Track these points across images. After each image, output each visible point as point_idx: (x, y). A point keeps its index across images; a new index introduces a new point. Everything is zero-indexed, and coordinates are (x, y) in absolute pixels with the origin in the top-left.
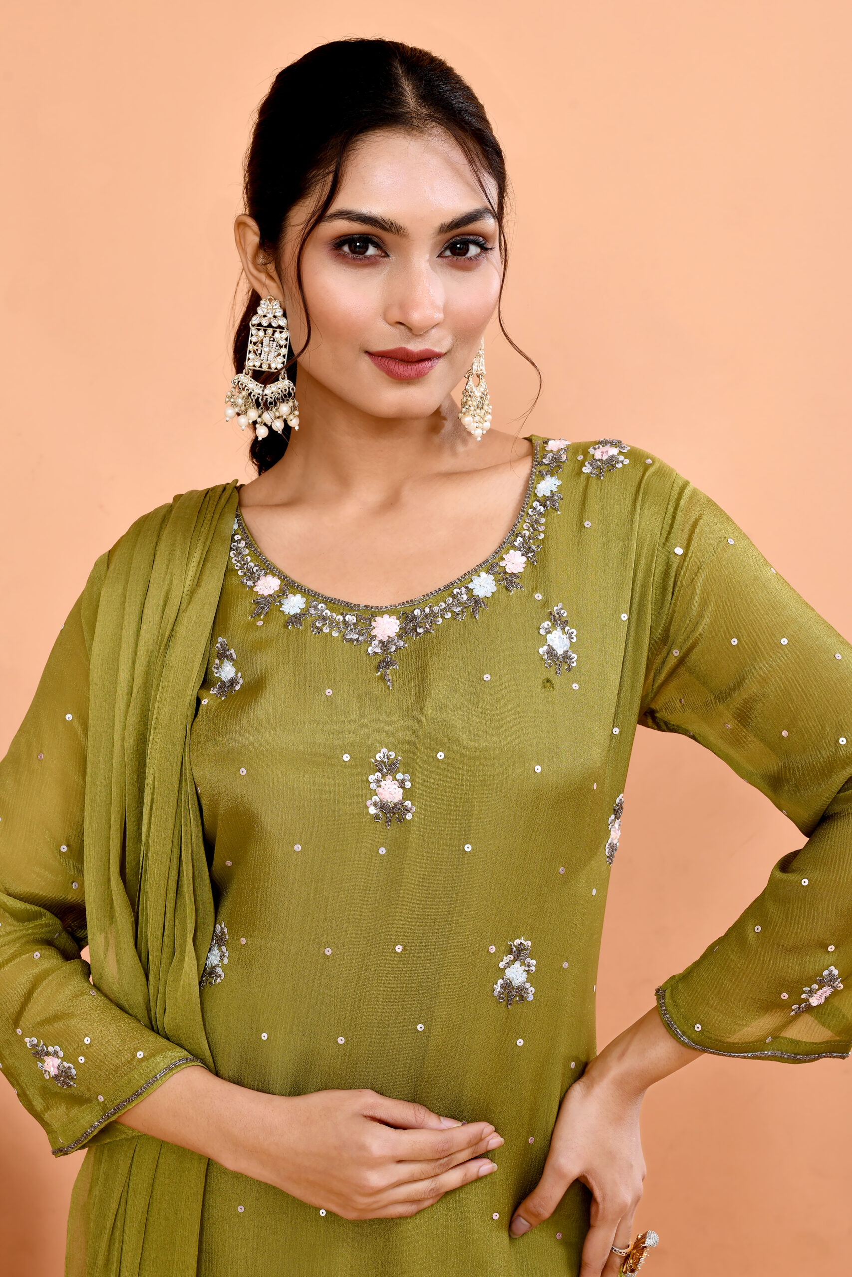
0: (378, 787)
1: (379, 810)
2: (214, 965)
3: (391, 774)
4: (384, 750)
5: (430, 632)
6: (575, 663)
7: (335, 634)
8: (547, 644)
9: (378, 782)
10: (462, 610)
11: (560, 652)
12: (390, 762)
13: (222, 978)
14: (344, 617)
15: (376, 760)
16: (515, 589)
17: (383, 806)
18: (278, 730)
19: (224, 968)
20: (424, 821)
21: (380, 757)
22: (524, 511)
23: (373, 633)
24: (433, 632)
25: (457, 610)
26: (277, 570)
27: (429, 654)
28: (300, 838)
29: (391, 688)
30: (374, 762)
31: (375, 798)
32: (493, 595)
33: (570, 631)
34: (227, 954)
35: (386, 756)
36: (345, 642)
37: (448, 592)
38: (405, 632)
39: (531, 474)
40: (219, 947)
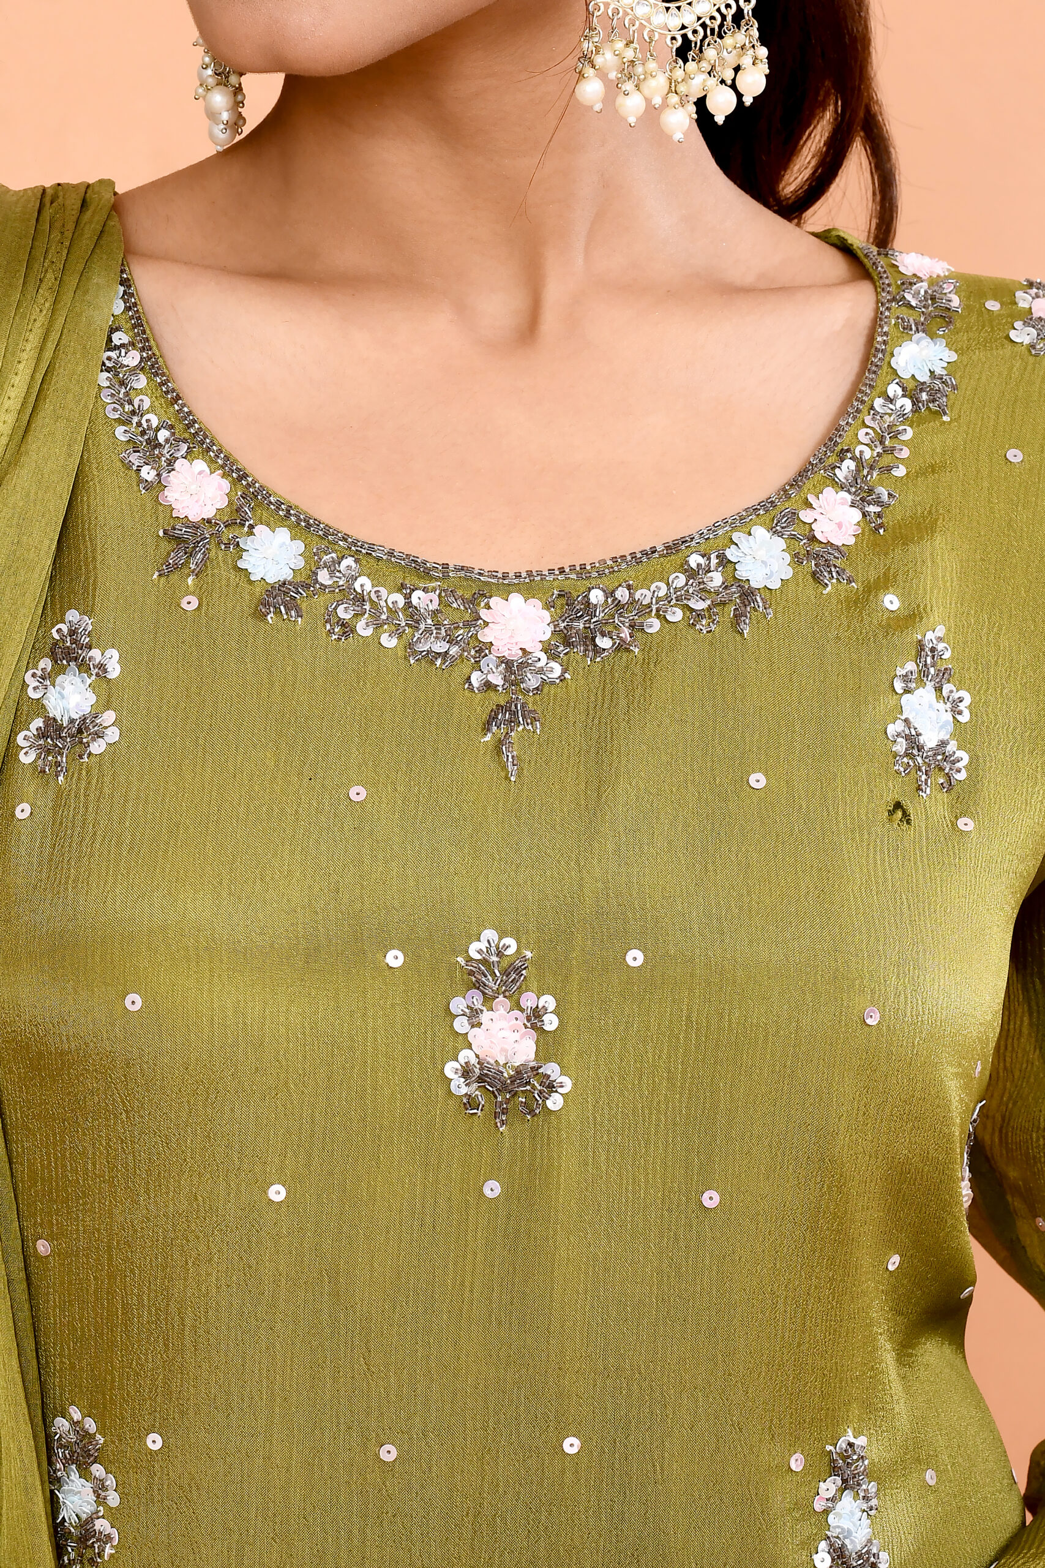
0: (473, 1027)
1: (476, 1085)
2: (84, 1517)
3: (507, 994)
4: (489, 934)
5: (628, 650)
6: (963, 771)
7: (389, 642)
8: (903, 718)
9: (473, 1015)
10: (709, 608)
11: (930, 740)
12: (505, 963)
13: (115, 1543)
14: (408, 597)
15: (469, 960)
16: (834, 581)
17: (485, 1076)
18: (224, 894)
19: (113, 1515)
20: (595, 1118)
21: (480, 952)
22: (863, 402)
23: (486, 636)
24: (637, 650)
25: (699, 605)
26: (220, 451)
27: (623, 703)
28: (281, 1169)
29: (513, 779)
30: (463, 963)
31: (465, 1056)
32: (782, 585)
33: (956, 695)
34: (111, 1482)
35: (493, 949)
36: (412, 662)
37: (676, 559)
38: (567, 643)
39: (877, 321)
40: (85, 1473)
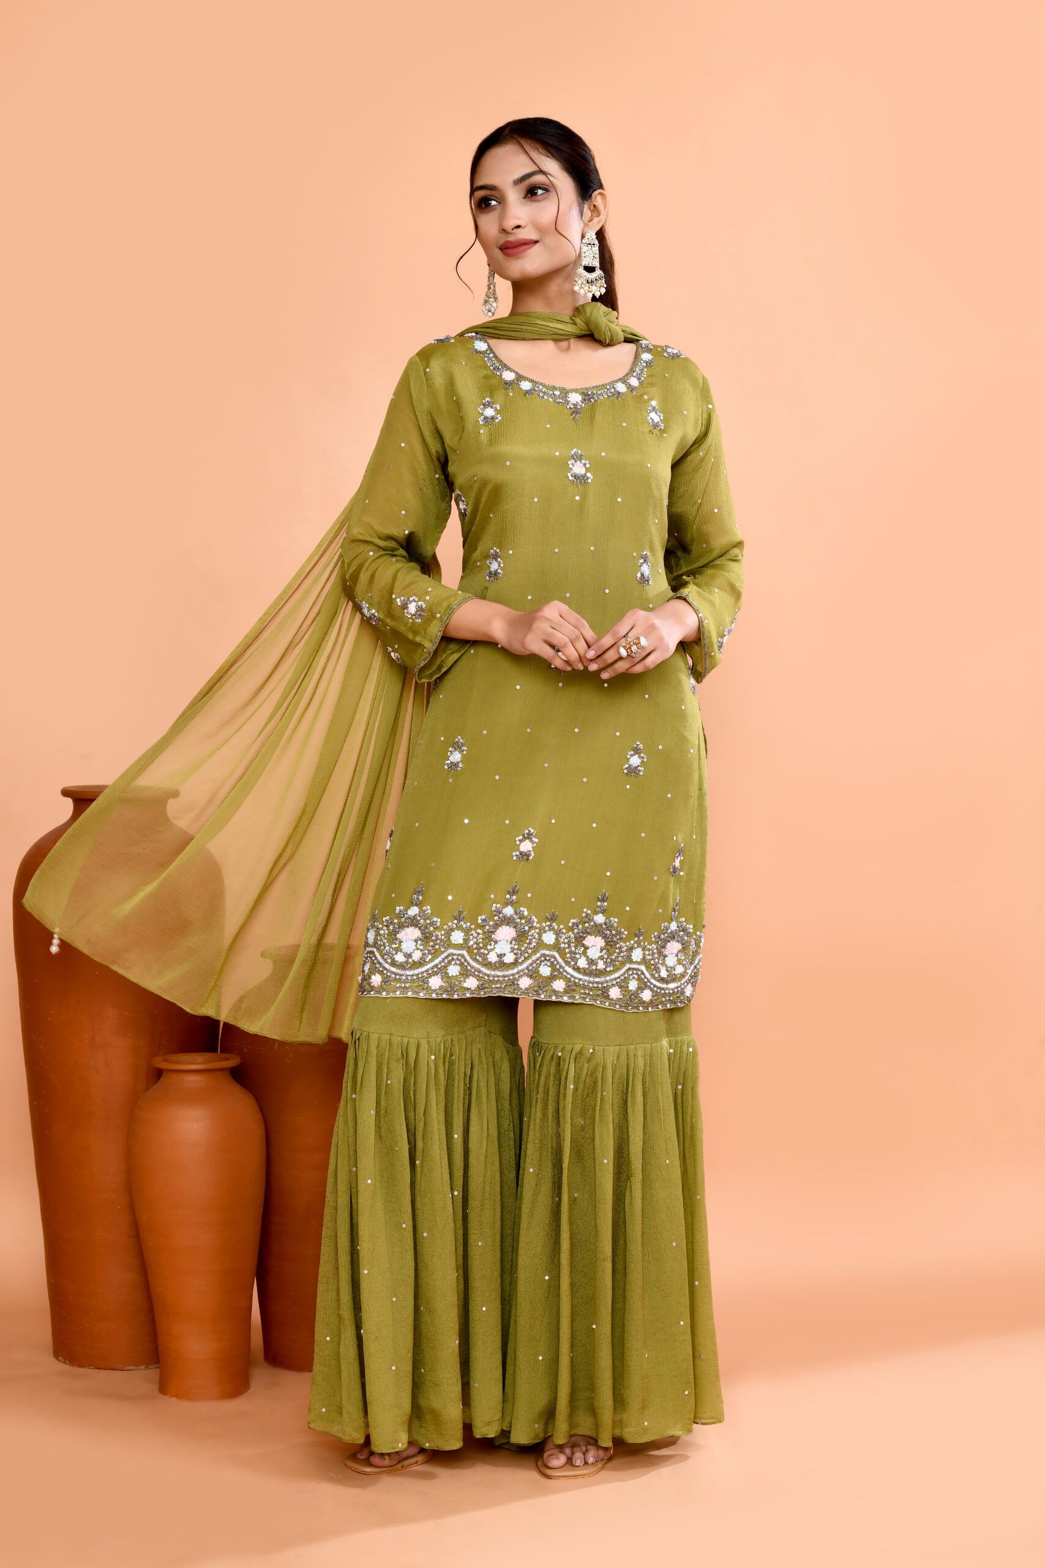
0: (573, 466)
1: (574, 478)
2: (495, 569)
3: (579, 460)
4: (575, 449)
5: (596, 401)
7: (550, 400)
8: (650, 417)
10: (612, 395)
11: (656, 421)
12: (578, 454)
14: (553, 392)
16: (635, 392)
17: (575, 476)
19: (502, 569)
20: (597, 483)
21: (573, 452)
22: (636, 363)
23: (569, 400)
26: (512, 369)
27: (596, 412)
28: (536, 495)
29: (578, 424)
30: (571, 454)
31: (572, 472)
32: (625, 392)
33: (660, 414)
35: (576, 452)
36: (556, 403)
37: (605, 387)
38: (585, 400)
39: (637, 350)
40: (496, 560)
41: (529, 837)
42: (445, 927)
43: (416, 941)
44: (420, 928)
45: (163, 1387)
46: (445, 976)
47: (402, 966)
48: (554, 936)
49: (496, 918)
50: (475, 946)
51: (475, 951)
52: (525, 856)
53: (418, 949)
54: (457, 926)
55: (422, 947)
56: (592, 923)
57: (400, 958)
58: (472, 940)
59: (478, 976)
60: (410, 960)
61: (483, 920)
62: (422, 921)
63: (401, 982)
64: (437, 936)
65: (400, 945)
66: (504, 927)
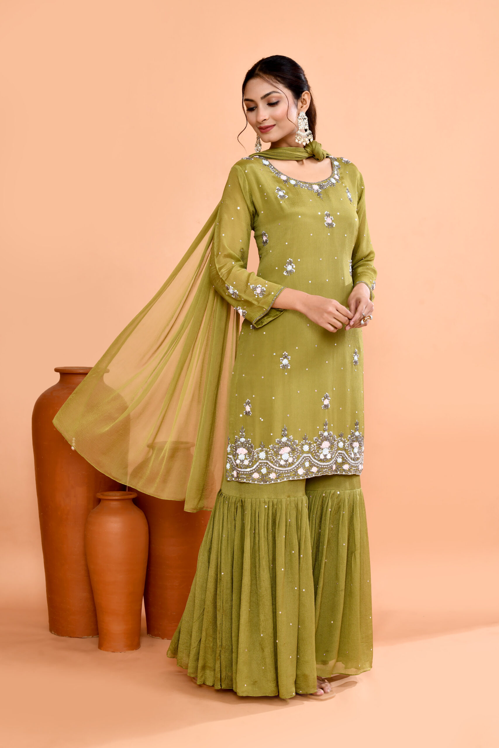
2: (290, 269)
7: (306, 188)
14: (306, 185)
16: (339, 182)
17: (328, 224)
21: (326, 213)
32: (336, 183)
34: (294, 265)
39: (331, 161)
41: (326, 397)
42: (300, 444)
43: (289, 453)
44: (290, 447)
45: (100, 646)
46: (304, 467)
47: (284, 466)
48: (343, 444)
49: (321, 438)
50: (314, 452)
51: (314, 454)
52: (326, 406)
53: (290, 457)
54: (305, 443)
55: (292, 456)
56: (355, 436)
57: (282, 463)
58: (312, 449)
59: (317, 466)
60: (288, 463)
61: (316, 439)
62: (290, 443)
63: (286, 474)
64: (298, 449)
65: (281, 457)
66: (325, 441)
